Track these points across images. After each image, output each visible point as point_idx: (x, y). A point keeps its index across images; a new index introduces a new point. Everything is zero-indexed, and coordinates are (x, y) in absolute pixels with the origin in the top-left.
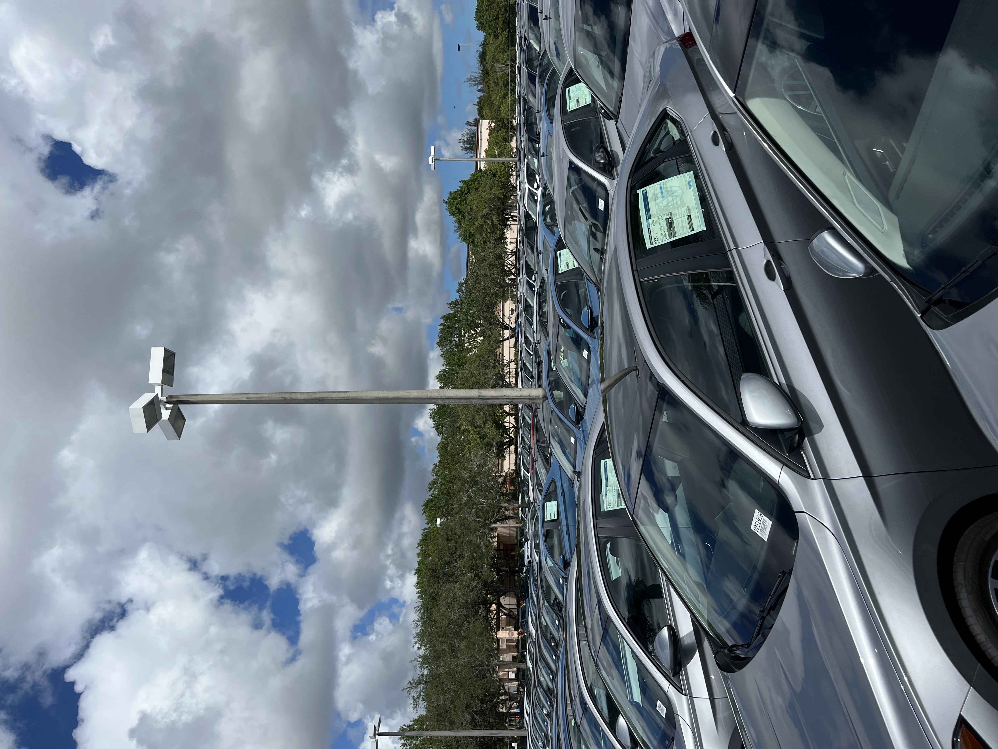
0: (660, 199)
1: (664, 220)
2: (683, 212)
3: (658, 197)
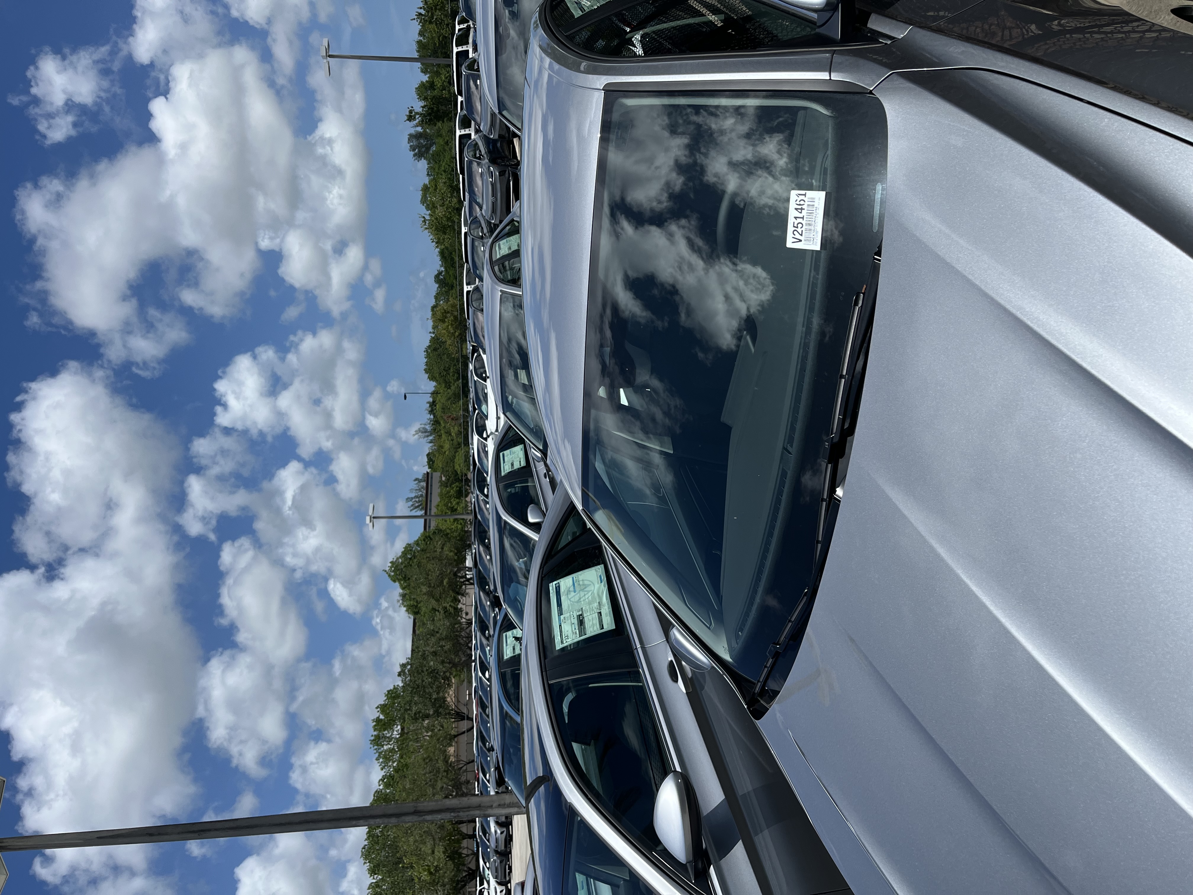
0: (573, 594)
1: (575, 616)
2: (594, 608)
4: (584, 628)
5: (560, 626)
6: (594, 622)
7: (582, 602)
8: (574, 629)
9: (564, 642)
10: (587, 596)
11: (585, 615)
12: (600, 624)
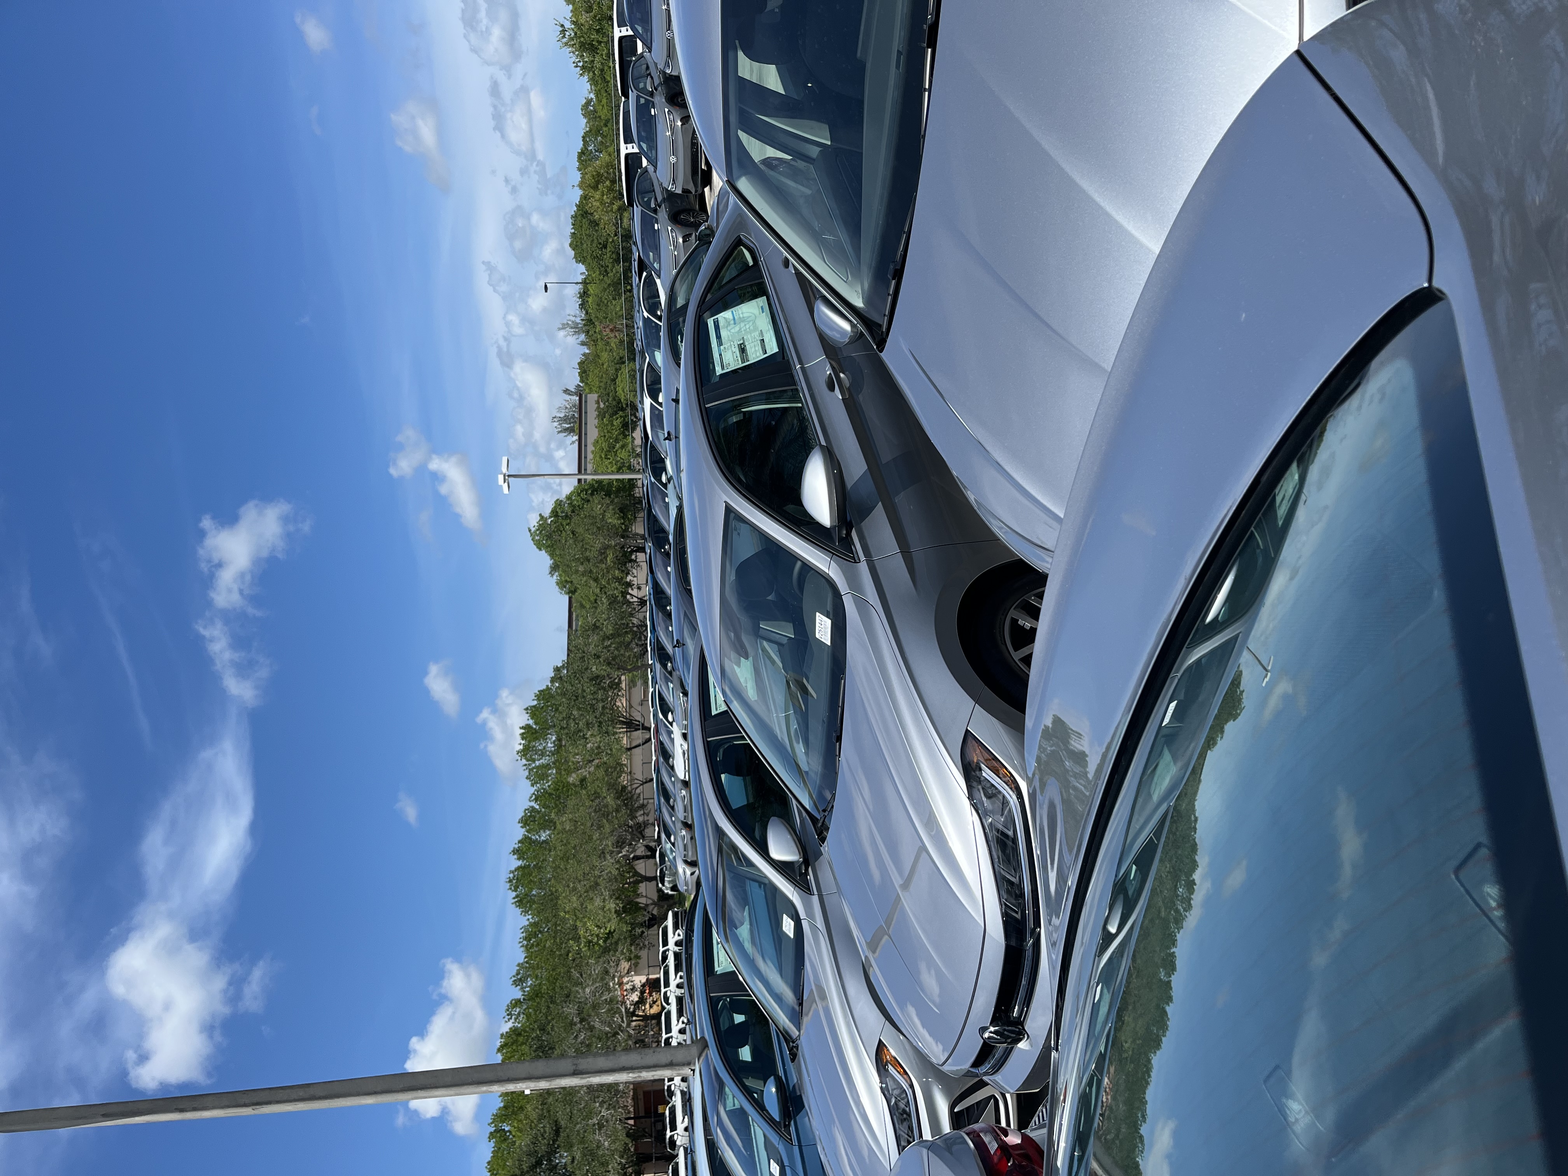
1: (737, 346)
2: (756, 336)
3: (730, 325)
4: (747, 355)
5: (720, 355)
6: (757, 349)
7: (743, 332)
8: (735, 357)
9: (725, 368)
10: (747, 326)
11: (746, 343)
12: (763, 350)
